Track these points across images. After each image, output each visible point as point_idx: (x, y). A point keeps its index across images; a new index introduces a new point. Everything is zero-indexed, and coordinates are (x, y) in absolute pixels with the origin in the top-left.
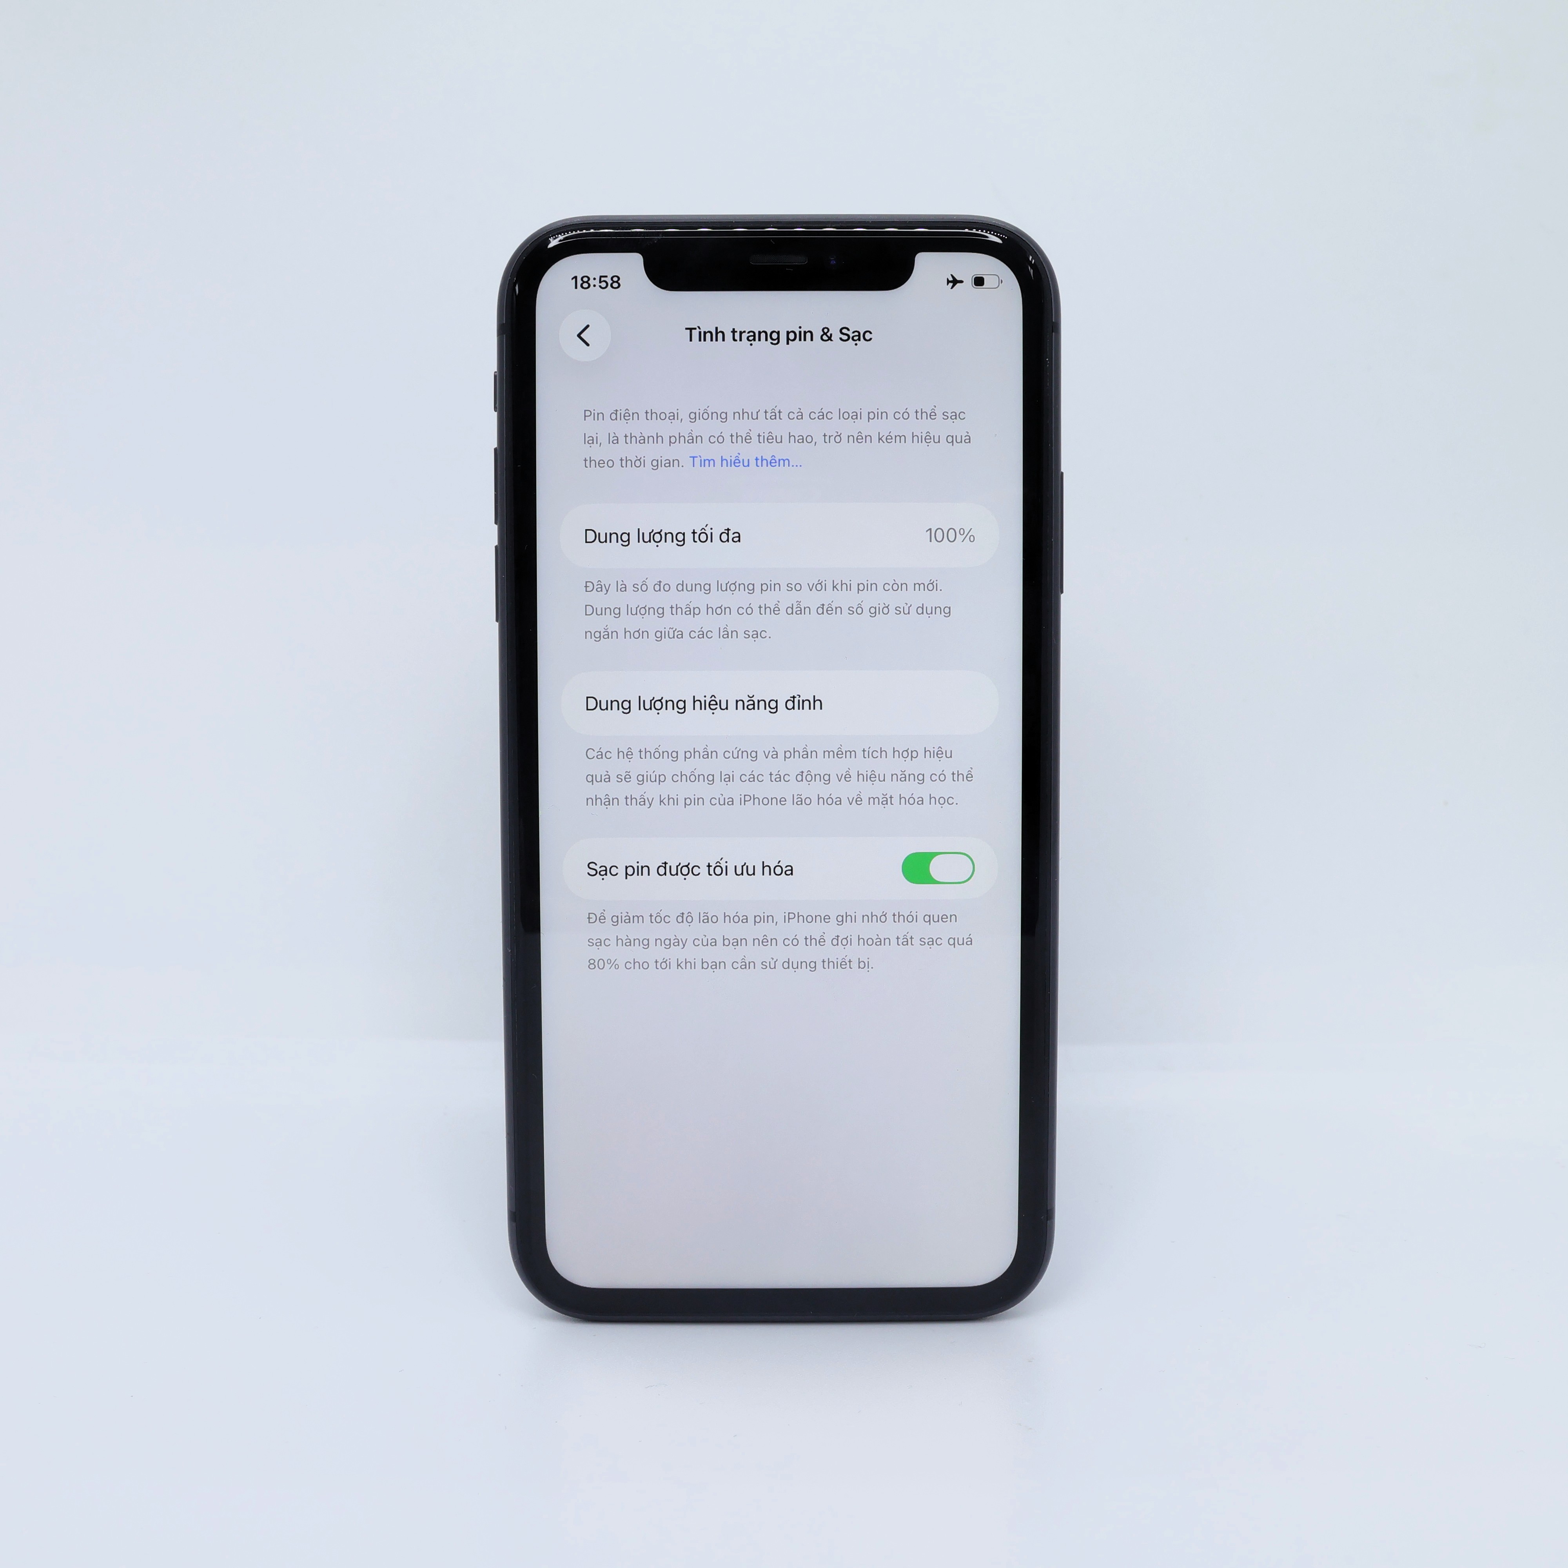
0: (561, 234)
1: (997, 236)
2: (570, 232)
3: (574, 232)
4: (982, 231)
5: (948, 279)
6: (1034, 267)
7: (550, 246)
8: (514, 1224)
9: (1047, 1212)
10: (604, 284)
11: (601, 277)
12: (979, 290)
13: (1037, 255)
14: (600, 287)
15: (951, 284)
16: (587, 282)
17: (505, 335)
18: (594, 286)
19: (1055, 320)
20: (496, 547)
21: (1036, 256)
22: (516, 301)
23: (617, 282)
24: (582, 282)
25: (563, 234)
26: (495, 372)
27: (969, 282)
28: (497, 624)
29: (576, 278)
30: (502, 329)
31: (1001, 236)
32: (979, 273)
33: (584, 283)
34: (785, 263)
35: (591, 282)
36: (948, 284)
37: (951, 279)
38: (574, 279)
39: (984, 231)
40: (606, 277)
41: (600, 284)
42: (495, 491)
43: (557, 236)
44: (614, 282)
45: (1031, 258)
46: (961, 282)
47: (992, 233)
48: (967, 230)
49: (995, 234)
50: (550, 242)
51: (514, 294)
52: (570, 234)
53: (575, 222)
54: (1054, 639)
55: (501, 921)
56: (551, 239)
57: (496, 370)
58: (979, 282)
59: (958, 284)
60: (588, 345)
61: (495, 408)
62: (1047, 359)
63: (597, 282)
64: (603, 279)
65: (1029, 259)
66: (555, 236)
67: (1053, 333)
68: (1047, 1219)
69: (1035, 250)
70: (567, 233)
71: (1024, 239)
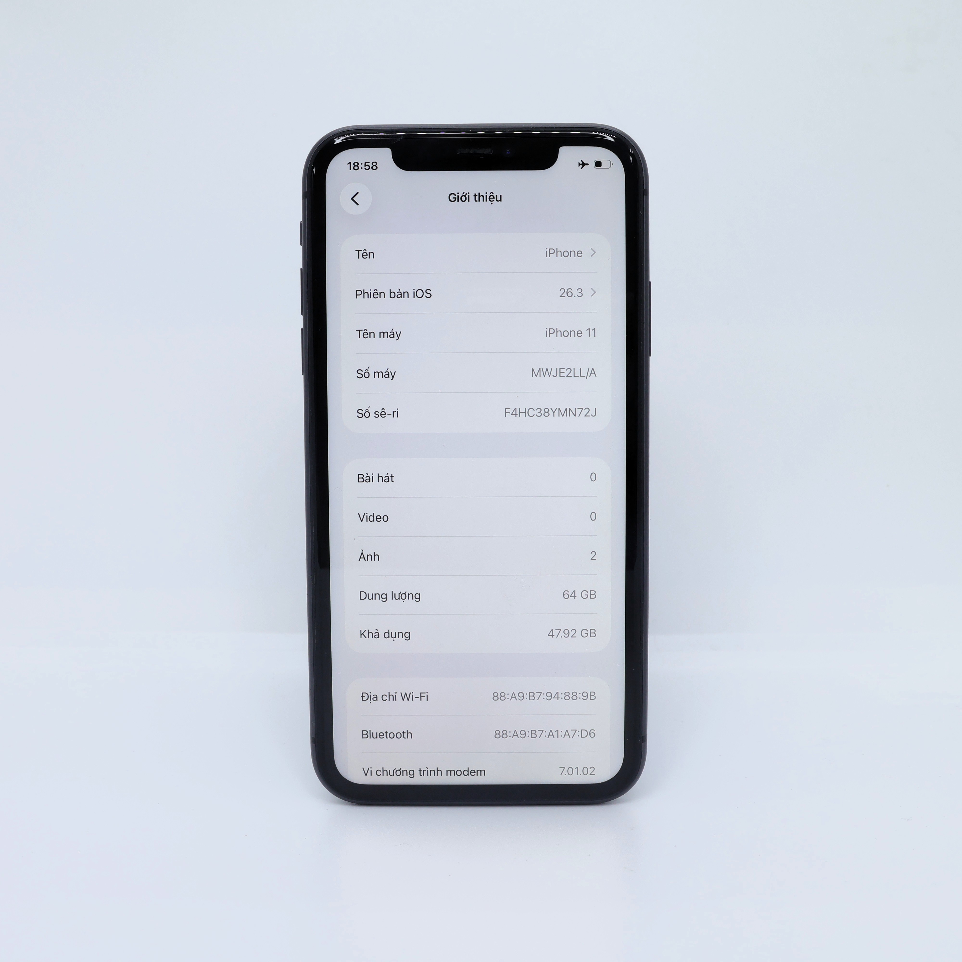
0: (342, 136)
1: (610, 136)
2: (348, 135)
3: (350, 135)
4: (602, 133)
5: (579, 163)
6: (633, 156)
7: (335, 143)
9: (642, 738)
10: (367, 167)
11: (366, 163)
12: (598, 170)
13: (634, 148)
14: (365, 169)
15: (581, 166)
16: (357, 166)
17: (306, 199)
18: (362, 168)
19: (645, 187)
20: (302, 329)
22: (314, 177)
23: (375, 166)
24: (354, 166)
25: (343, 136)
26: (301, 222)
27: (592, 164)
28: (303, 376)
29: (350, 163)
30: (305, 195)
31: (613, 136)
32: (598, 159)
33: (355, 166)
34: (479, 153)
35: (360, 166)
36: (579, 166)
37: (581, 163)
38: (349, 164)
39: (603, 133)
40: (369, 162)
41: (365, 167)
42: (301, 295)
43: (339, 137)
44: (374, 166)
45: (631, 150)
46: (587, 164)
47: (608, 134)
48: (593, 133)
49: (610, 135)
50: (335, 141)
51: (313, 174)
53: (350, 129)
54: (645, 385)
55: (306, 559)
56: (336, 139)
57: (302, 221)
58: (598, 164)
59: (585, 166)
60: (358, 204)
61: (301, 243)
62: (641, 212)
63: (363, 166)
64: (367, 164)
66: (338, 138)
67: (644, 196)
68: (642, 742)
69: (633, 145)
70: (345, 136)
71: (626, 138)
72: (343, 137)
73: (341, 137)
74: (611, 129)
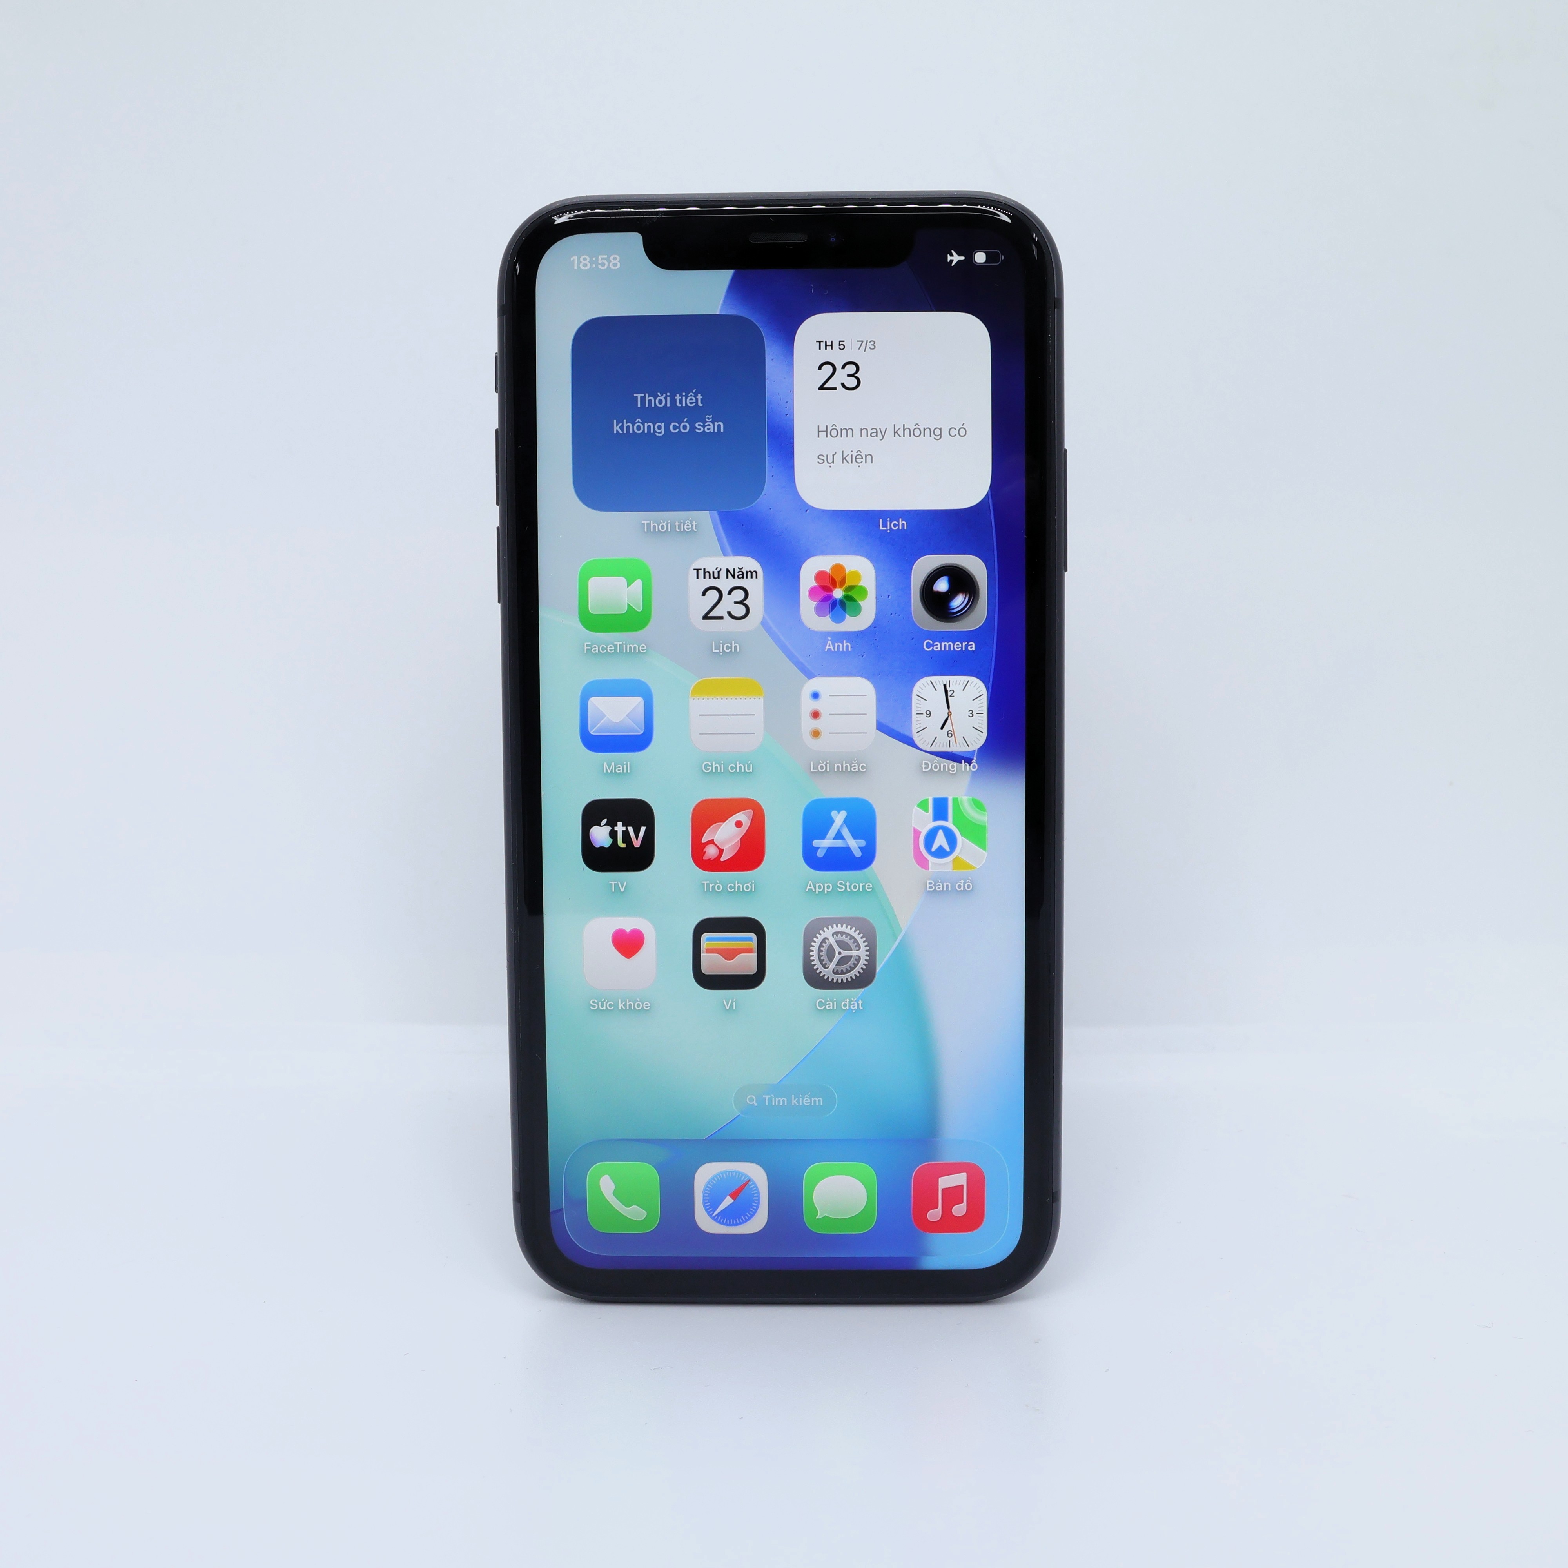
0: (566, 213)
1: (1004, 213)
2: (576, 211)
3: (579, 211)
4: (990, 208)
6: (1038, 245)
7: (556, 223)
8: (519, 1205)
9: (1053, 1195)
13: (1040, 231)
17: (505, 316)
19: (1057, 295)
20: (498, 528)
21: (1039, 234)
22: (517, 279)
26: (496, 353)
28: (499, 605)
30: (502, 311)
31: (1009, 213)
34: (784, 241)
39: (992, 208)
42: (496, 472)
43: (561, 215)
45: (1034, 234)
47: (999, 210)
48: (979, 207)
49: (1002, 211)
50: (555, 220)
51: (515, 274)
52: (577, 213)
54: (1057, 618)
55: (505, 902)
56: (556, 217)
57: (497, 351)
62: (1049, 336)
65: (1033, 237)
66: (559, 215)
67: (1056, 309)
68: (1053, 1202)
69: (1037, 226)
70: (572, 212)
71: (1026, 214)
72: (568, 214)
73: (564, 214)
74: (1002, 200)
